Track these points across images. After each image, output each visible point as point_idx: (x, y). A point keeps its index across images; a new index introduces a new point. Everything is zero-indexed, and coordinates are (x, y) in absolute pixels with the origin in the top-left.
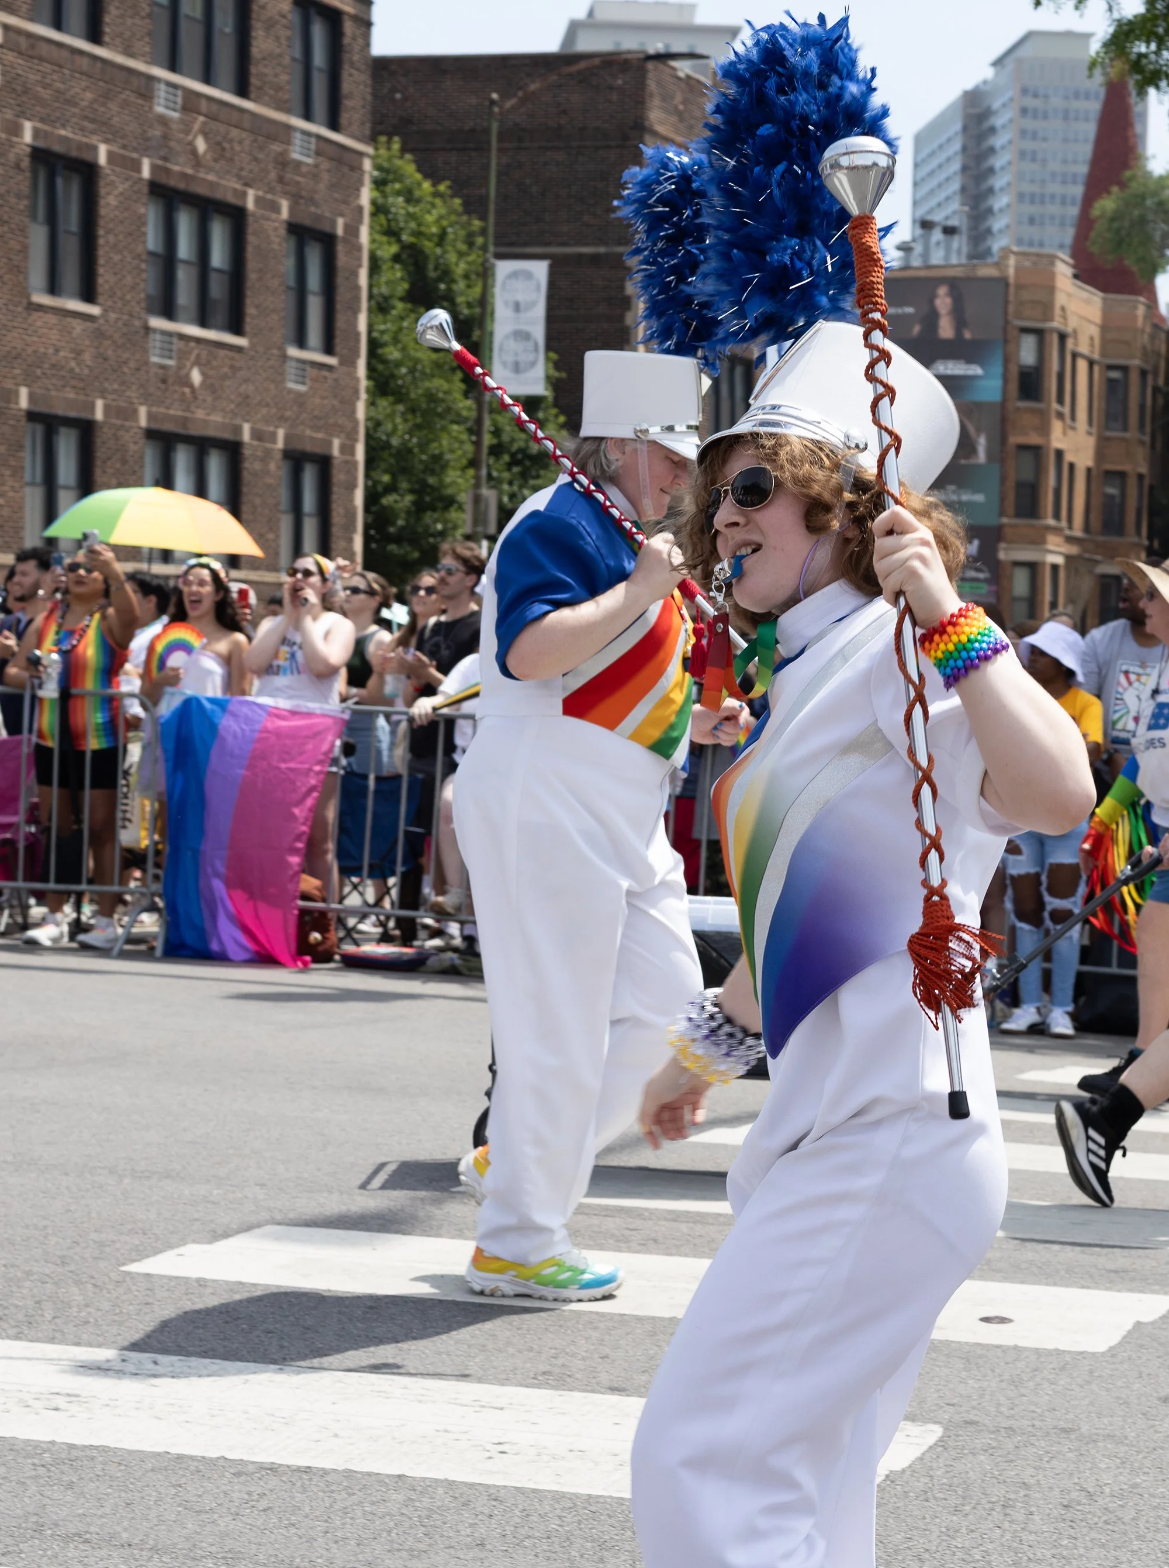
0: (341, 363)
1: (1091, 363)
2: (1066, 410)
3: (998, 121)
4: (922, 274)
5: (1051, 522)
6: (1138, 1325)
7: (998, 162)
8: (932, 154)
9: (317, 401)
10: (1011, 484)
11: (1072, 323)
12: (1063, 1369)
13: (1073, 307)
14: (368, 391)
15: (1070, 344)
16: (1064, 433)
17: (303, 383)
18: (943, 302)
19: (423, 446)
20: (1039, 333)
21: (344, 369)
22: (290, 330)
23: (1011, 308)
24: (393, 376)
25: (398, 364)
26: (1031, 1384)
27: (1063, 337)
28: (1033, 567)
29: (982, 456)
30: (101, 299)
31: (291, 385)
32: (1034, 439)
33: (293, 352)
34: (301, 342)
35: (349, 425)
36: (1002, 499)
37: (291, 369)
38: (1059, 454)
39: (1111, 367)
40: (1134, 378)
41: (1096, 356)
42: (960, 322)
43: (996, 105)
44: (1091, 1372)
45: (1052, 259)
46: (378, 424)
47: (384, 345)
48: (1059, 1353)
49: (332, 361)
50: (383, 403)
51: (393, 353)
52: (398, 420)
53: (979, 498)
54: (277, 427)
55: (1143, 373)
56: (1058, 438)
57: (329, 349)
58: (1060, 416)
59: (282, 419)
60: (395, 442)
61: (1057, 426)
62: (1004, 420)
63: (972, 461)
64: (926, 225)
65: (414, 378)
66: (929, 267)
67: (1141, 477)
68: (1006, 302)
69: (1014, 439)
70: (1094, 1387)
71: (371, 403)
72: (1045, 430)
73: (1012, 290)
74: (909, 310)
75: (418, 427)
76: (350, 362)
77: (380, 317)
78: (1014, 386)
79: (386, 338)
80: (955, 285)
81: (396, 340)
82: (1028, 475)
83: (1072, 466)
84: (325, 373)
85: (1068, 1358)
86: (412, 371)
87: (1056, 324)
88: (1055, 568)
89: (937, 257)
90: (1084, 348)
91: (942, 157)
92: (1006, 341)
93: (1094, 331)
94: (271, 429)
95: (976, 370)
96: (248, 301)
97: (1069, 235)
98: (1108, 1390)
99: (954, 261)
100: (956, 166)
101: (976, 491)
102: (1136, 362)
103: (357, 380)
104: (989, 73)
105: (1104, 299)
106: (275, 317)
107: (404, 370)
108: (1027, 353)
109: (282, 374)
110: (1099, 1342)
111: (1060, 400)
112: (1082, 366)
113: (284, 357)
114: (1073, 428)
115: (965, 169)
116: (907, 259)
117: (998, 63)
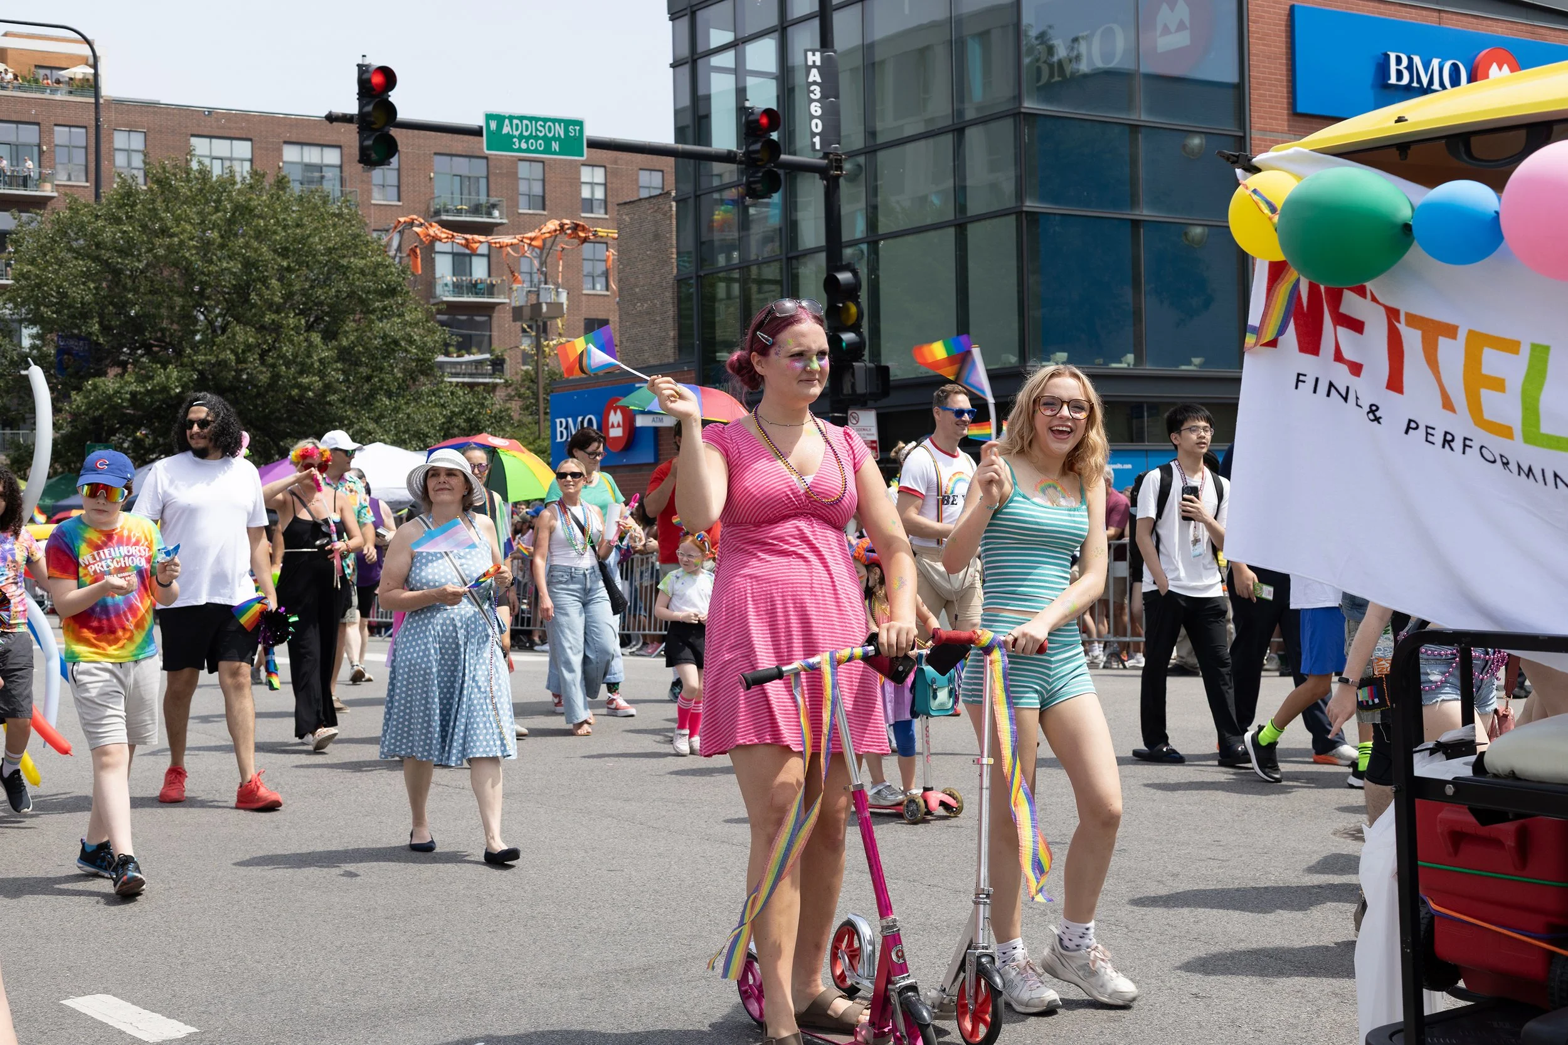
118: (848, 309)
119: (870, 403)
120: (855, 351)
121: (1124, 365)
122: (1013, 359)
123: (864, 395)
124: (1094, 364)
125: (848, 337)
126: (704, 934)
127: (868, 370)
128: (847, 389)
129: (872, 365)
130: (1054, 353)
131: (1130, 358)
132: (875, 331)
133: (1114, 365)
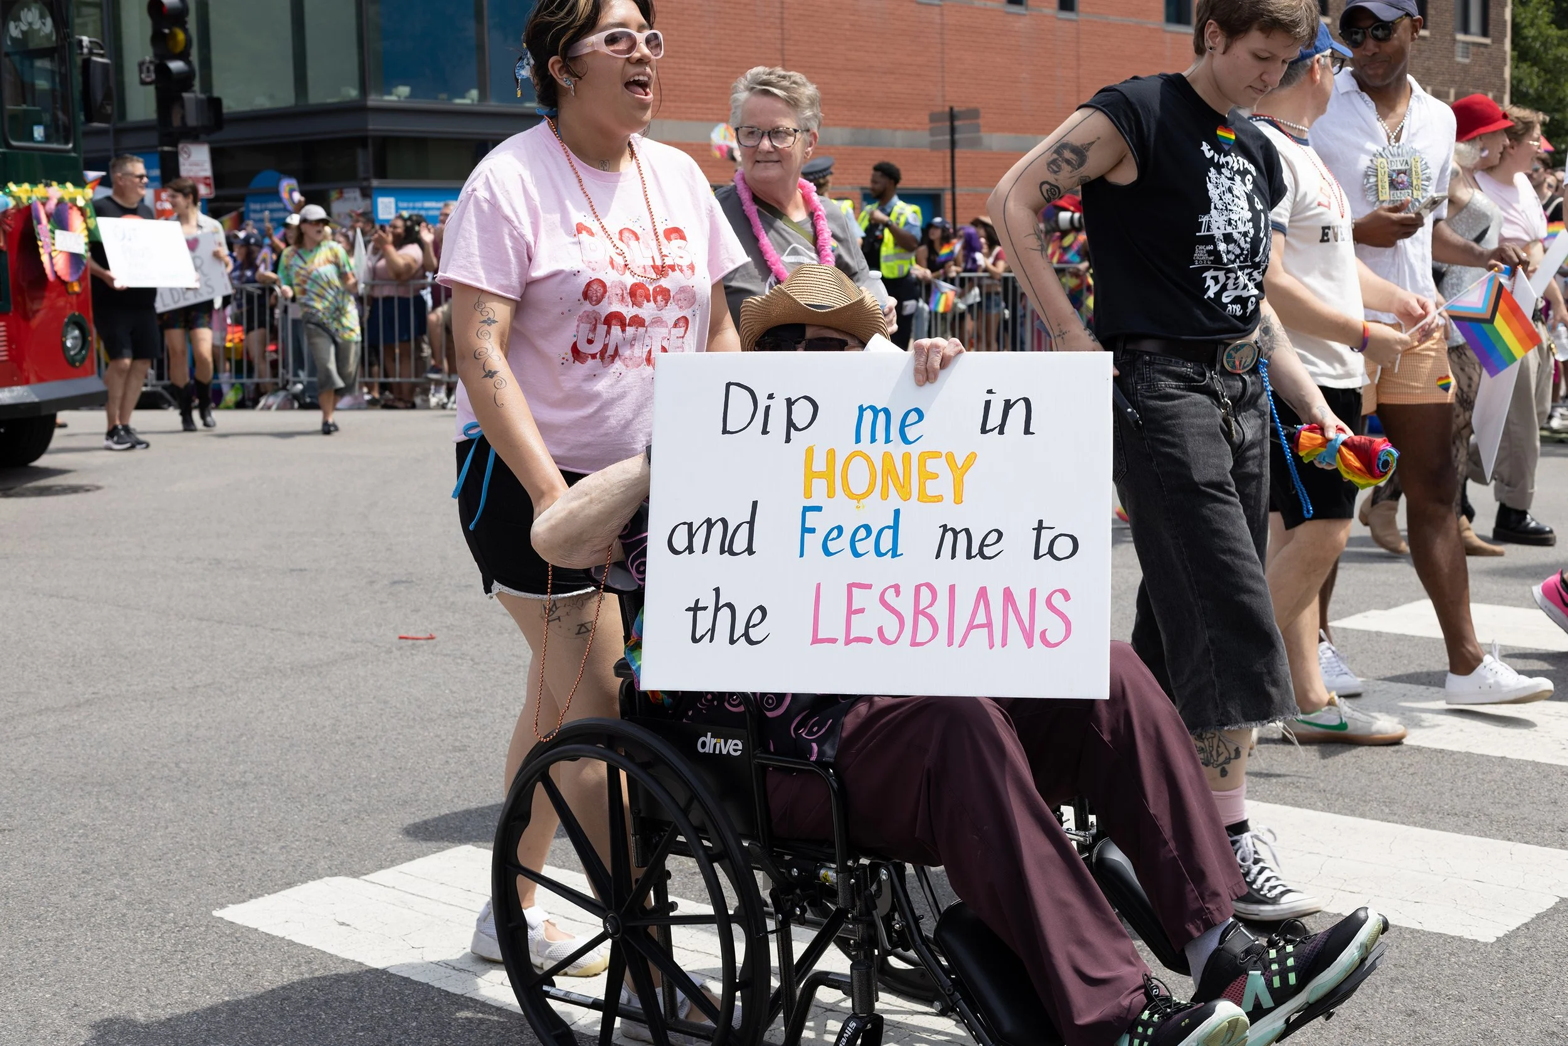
0: (1493, 42)
9: (1477, 68)
14: (1512, 59)
17: (1468, 57)
19: (1552, 92)
21: (1496, 46)
22: (1457, 21)
24: (1531, 48)
25: (1535, 39)
30: (1331, 13)
31: (1459, 59)
33: (1460, 37)
34: (1466, 30)
35: (1498, 83)
37: (1459, 49)
46: (1520, 81)
47: (1525, 27)
49: (1487, 41)
50: (1524, 66)
51: (1531, 32)
52: (1535, 78)
54: (1449, 88)
57: (1485, 33)
59: (1453, 82)
60: (1531, 91)
65: (1545, 48)
71: (1515, 67)
75: (1548, 81)
76: (1500, 41)
77: (1521, 9)
79: (1526, 22)
81: (1532, 24)
84: (1482, 49)
86: (1544, 44)
94: (1446, 89)
96: (1429, 6)
103: (1505, 53)
106: (1448, 14)
107: (1538, 45)
109: (1453, 52)
113: (1454, 40)
118: (173, 36)
119: (202, 137)
120: (185, 81)
121: (467, 101)
122: (353, 93)
123: (194, 129)
124: (436, 98)
125: (176, 65)
126: (32, 690)
127: (199, 102)
128: (176, 122)
129: (202, 96)
130: (396, 86)
131: (474, 93)
132: (206, 62)
133: (458, 101)
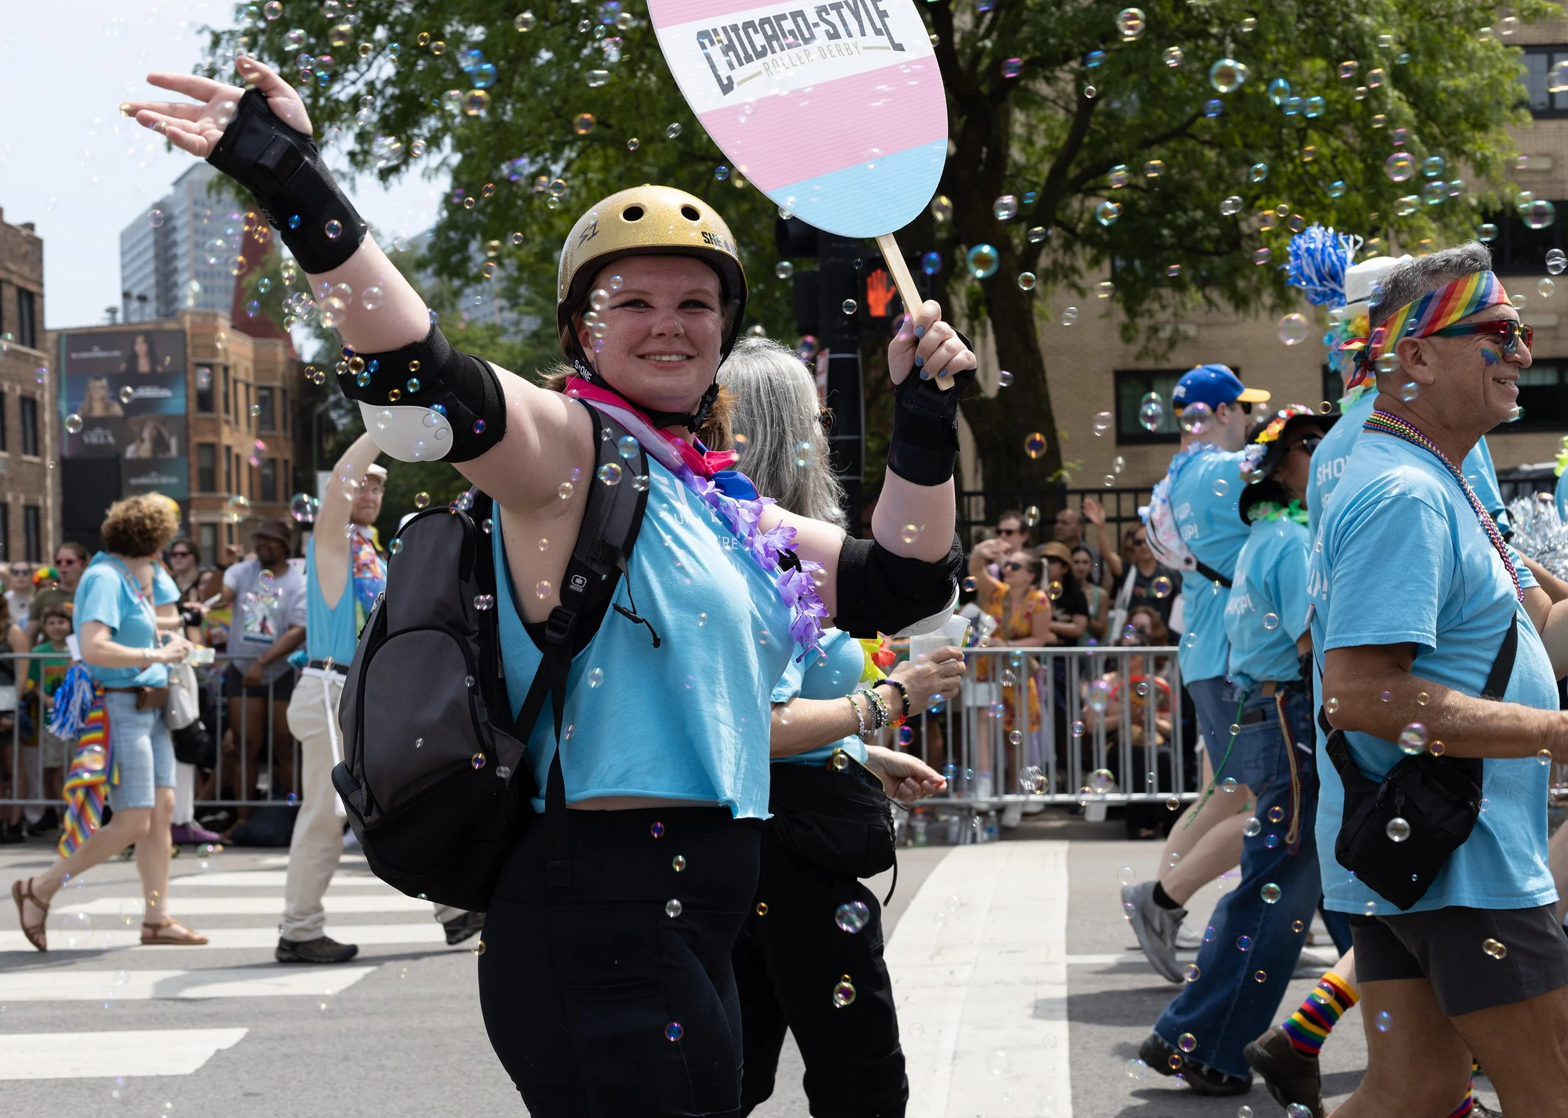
1: (247, 386)
2: (232, 418)
3: (179, 222)
4: (125, 328)
5: (225, 494)
6: (219, 1051)
7: (180, 250)
8: (133, 247)
10: (194, 472)
11: (232, 360)
12: (160, 1088)
13: (232, 348)
15: (231, 373)
16: (231, 433)
18: (141, 347)
20: (210, 366)
23: (189, 351)
26: (136, 1102)
27: (226, 369)
28: (215, 527)
29: (174, 451)
32: (210, 439)
36: (189, 480)
38: (228, 449)
39: (261, 388)
40: (278, 395)
41: (251, 380)
42: (154, 360)
43: (176, 212)
44: (180, 1089)
45: (215, 316)
48: (159, 1077)
53: (173, 480)
55: (284, 392)
56: (227, 437)
58: (227, 422)
61: (225, 430)
62: (187, 427)
63: (167, 455)
64: (126, 295)
66: (130, 324)
67: (286, 462)
68: (185, 346)
69: (196, 439)
70: (181, 1099)
72: (217, 432)
73: (189, 338)
74: (117, 353)
78: (193, 404)
80: (149, 336)
82: (207, 463)
83: (238, 457)
85: (165, 1080)
87: (220, 360)
88: (230, 526)
89: (135, 319)
90: (241, 376)
91: (140, 248)
92: (186, 372)
93: (248, 364)
95: (166, 393)
97: (229, 299)
98: (190, 1100)
99: (147, 319)
100: (151, 253)
101: (171, 475)
102: (277, 384)
104: (169, 190)
105: (255, 344)
108: (203, 380)
110: (188, 1067)
111: (227, 411)
112: (241, 388)
114: (237, 430)
115: (157, 256)
116: (113, 317)
117: (177, 183)
